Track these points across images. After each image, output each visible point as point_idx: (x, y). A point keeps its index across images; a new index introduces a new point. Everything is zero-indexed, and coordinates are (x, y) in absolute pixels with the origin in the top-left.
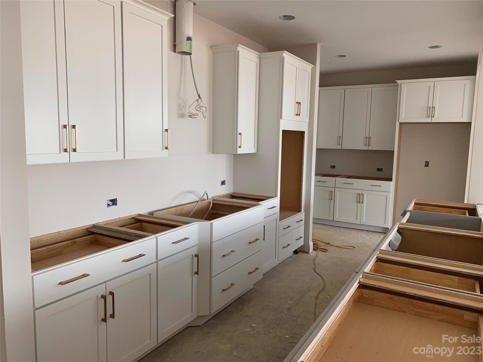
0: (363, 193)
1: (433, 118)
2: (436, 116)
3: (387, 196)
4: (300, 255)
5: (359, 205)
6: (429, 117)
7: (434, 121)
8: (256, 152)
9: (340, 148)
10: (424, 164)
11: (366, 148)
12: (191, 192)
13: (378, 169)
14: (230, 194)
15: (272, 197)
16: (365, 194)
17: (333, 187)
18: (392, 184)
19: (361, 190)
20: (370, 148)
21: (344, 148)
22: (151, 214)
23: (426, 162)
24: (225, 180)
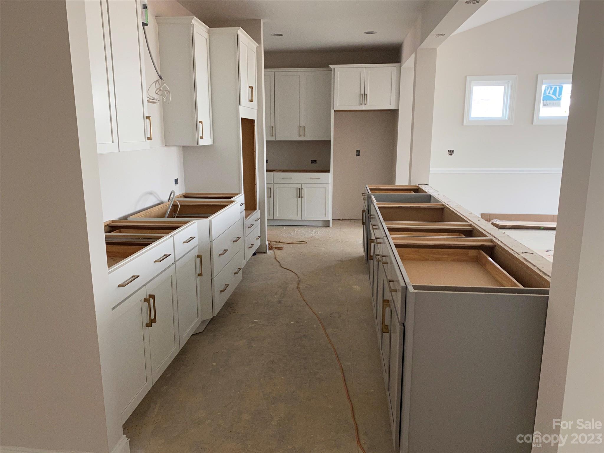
0: (302, 187)
1: (366, 105)
2: (368, 104)
3: (326, 188)
4: (259, 256)
5: (300, 199)
6: (362, 104)
7: (367, 108)
8: (213, 144)
9: (274, 140)
10: (356, 153)
11: (300, 139)
12: (151, 193)
13: (312, 161)
14: (184, 195)
15: (236, 194)
16: (305, 188)
17: (272, 183)
18: (330, 175)
19: (300, 184)
20: (305, 139)
21: (278, 140)
22: (125, 218)
23: (357, 151)
24: (177, 179)
